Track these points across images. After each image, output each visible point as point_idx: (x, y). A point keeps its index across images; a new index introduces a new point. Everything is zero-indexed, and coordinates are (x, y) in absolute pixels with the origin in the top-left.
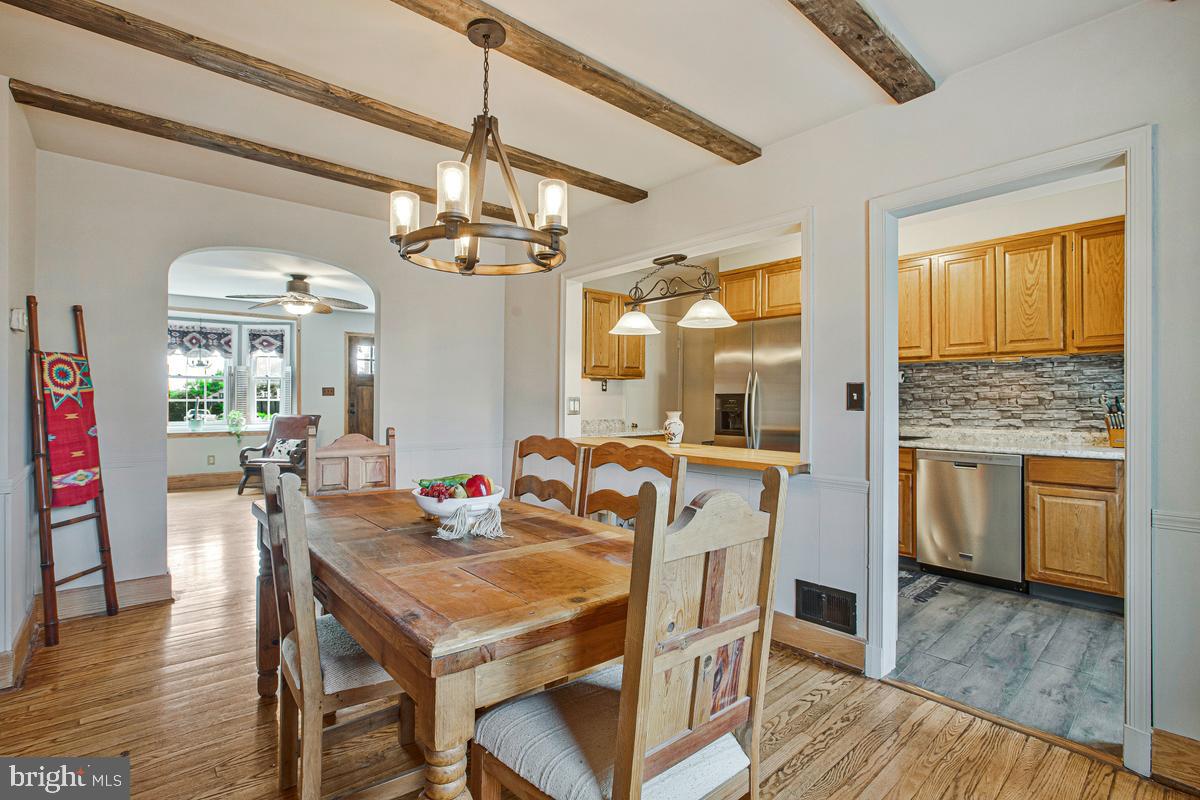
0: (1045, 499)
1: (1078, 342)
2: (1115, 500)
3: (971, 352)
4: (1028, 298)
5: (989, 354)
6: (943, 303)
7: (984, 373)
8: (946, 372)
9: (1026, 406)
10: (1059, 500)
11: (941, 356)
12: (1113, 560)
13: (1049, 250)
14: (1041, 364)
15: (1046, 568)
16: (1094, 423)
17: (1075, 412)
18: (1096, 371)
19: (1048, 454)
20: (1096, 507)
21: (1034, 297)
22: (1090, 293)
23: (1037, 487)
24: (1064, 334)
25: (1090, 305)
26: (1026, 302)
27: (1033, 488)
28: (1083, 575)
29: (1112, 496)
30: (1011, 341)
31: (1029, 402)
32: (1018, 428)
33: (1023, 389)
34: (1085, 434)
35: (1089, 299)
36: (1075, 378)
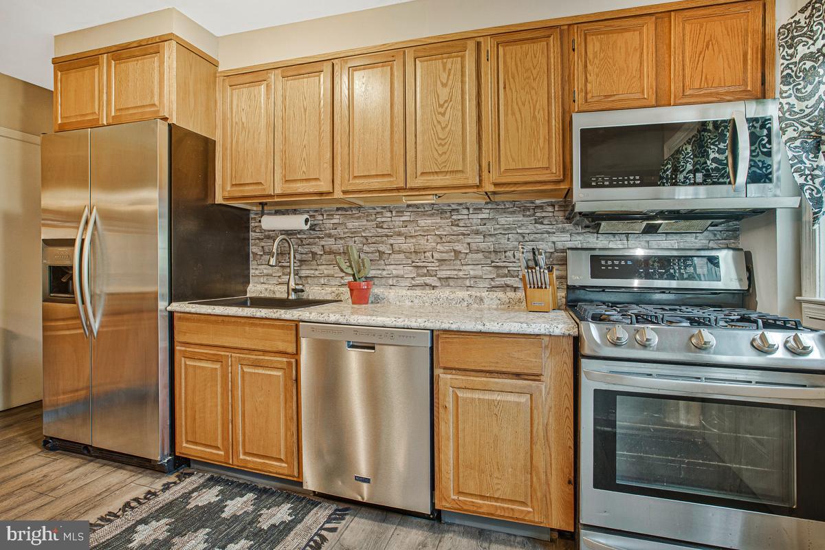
0: (460, 394)
1: (494, 176)
2: (541, 391)
3: (377, 186)
4: (440, 118)
5: (398, 189)
6: (346, 120)
7: (398, 221)
8: (359, 218)
9: (441, 261)
10: (476, 395)
11: (344, 192)
12: (539, 479)
13: (463, 57)
14: (457, 210)
15: (460, 493)
16: (510, 281)
17: (491, 268)
18: (511, 219)
19: (463, 328)
20: (518, 404)
21: (447, 116)
22: (506, 115)
23: (449, 376)
24: (480, 166)
25: (507, 130)
26: (439, 122)
27: (444, 378)
28: (503, 500)
29: (538, 387)
30: (423, 174)
31: (445, 256)
32: (434, 287)
33: (439, 240)
34: (500, 294)
35: (506, 123)
36: (490, 227)
